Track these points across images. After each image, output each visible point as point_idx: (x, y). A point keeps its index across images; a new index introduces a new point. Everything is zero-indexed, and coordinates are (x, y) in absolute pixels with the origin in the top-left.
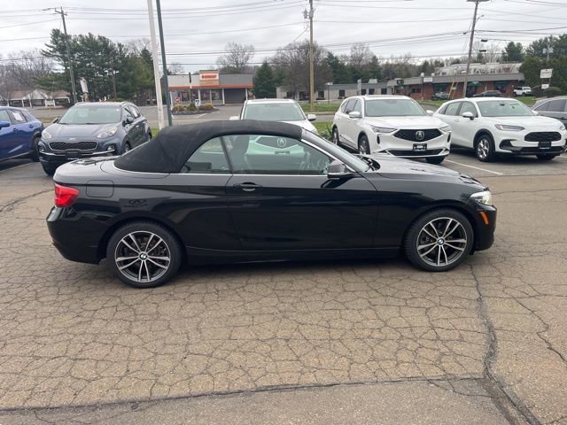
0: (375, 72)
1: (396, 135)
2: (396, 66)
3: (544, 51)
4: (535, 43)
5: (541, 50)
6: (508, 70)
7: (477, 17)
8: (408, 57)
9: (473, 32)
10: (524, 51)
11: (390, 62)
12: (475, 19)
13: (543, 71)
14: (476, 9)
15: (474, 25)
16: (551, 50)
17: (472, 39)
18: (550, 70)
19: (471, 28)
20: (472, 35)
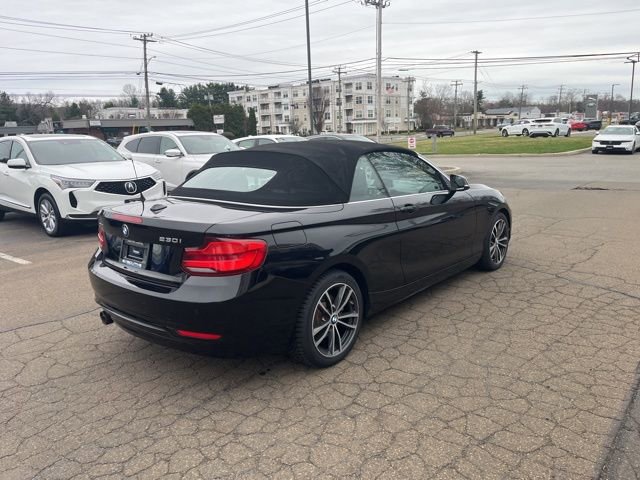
0: (8, 113)
2: (36, 106)
3: (206, 98)
4: (186, 90)
5: (203, 96)
6: (167, 115)
7: (148, 57)
8: (50, 96)
9: (146, 73)
10: (177, 97)
11: (27, 101)
12: (145, 59)
13: (215, 117)
14: (145, 49)
15: (146, 66)
16: (212, 98)
17: (146, 80)
18: (222, 116)
19: (143, 68)
20: (146, 75)
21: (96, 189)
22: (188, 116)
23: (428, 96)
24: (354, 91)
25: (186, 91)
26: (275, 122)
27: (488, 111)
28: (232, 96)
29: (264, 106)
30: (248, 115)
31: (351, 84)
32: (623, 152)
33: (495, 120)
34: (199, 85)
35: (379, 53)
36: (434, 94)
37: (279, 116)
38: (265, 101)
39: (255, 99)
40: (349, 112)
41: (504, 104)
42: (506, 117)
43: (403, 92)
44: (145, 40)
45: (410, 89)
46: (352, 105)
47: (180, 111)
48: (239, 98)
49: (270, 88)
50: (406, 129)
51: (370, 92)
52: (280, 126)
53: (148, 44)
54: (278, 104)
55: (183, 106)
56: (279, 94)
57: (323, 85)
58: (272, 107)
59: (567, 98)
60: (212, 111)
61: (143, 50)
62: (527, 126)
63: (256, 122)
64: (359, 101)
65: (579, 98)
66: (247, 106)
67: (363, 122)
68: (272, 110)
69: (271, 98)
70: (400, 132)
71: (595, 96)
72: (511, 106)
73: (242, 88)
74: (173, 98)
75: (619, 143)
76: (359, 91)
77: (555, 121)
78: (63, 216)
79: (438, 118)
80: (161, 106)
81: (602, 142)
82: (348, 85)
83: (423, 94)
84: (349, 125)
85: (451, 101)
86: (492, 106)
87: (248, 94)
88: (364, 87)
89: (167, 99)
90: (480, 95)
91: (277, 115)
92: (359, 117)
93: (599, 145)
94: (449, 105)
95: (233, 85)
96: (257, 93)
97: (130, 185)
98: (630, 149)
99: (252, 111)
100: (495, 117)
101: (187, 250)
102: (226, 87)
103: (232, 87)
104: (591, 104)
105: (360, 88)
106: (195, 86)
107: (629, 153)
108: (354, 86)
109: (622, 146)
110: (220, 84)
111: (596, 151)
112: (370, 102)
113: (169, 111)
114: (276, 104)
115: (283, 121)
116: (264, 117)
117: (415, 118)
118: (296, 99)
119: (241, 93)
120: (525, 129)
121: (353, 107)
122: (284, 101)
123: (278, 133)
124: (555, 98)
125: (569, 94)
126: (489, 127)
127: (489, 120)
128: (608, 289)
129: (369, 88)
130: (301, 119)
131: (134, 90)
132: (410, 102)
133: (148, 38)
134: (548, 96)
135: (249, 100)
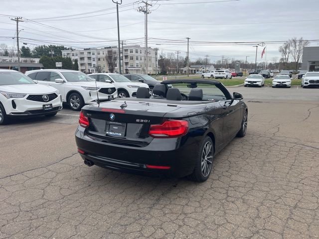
1: (100, 91)
3: (50, 53)
5: (48, 52)
6: (26, 61)
7: (19, 30)
9: (18, 38)
10: (31, 52)
12: (17, 31)
13: (57, 63)
14: (17, 25)
15: (18, 35)
16: (53, 53)
17: (18, 41)
18: (61, 63)
19: (16, 36)
20: (18, 39)
21: (27, 99)
22: (40, 62)
23: (164, 58)
24: (129, 53)
25: (36, 49)
26: (88, 67)
27: (191, 66)
28: (64, 53)
29: (82, 59)
30: (74, 63)
31: (127, 50)
32: (257, 86)
33: (195, 70)
34: (44, 46)
35: (146, 35)
36: (167, 57)
37: (90, 64)
38: (82, 56)
39: (77, 55)
40: (127, 64)
41: (198, 63)
42: (199, 69)
43: (153, 55)
44: (17, 20)
45: (156, 54)
46: (128, 60)
47: (34, 59)
48: (68, 54)
49: (85, 49)
50: (155, 73)
51: (137, 54)
52: (90, 69)
53: (19, 23)
54: (89, 58)
55: (35, 57)
56: (90, 53)
57: (114, 50)
58: (86, 59)
59: (225, 62)
60: (54, 60)
61: (16, 26)
62: (213, 73)
63: (78, 67)
64: (132, 58)
65: (230, 62)
66: (73, 58)
67: (134, 69)
68: (86, 61)
69: (86, 55)
70: (152, 75)
71: (239, 61)
72: (201, 64)
73: (69, 49)
74: (29, 52)
75: (256, 82)
76: (131, 53)
77: (226, 72)
78: (8, 113)
79: (170, 69)
80: (22, 56)
81: (249, 82)
82: (126, 50)
83: (161, 57)
84: (126, 70)
85: (174, 61)
86: (193, 64)
87: (73, 52)
88: (134, 52)
89: (25, 52)
90: (187, 58)
91: (89, 64)
92: (132, 66)
93: (247, 83)
94: (173, 63)
95: (63, 47)
96: (78, 52)
97: (45, 97)
98: (260, 85)
99: (76, 61)
100: (195, 69)
101: (152, 126)
102: (59, 47)
103: (63, 48)
104: (237, 65)
105: (132, 52)
106: (42, 46)
107: (260, 87)
108: (129, 51)
109: (257, 83)
110: (56, 45)
111: (246, 86)
112: (137, 59)
113: (28, 59)
114: (88, 58)
115: (92, 67)
116: (82, 65)
117: (159, 68)
118: (99, 56)
119: (69, 52)
120: (212, 75)
121: (128, 61)
122: (93, 56)
123: (90, 73)
124: (220, 62)
125: (225, 60)
126: (192, 73)
127: (192, 70)
128: (295, 143)
129: (137, 52)
130: (102, 66)
131: (6, 47)
132: (156, 61)
133: (19, 20)
134: (216, 61)
135: (73, 55)
